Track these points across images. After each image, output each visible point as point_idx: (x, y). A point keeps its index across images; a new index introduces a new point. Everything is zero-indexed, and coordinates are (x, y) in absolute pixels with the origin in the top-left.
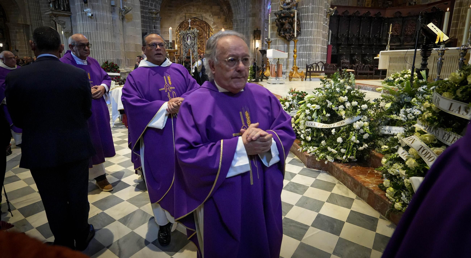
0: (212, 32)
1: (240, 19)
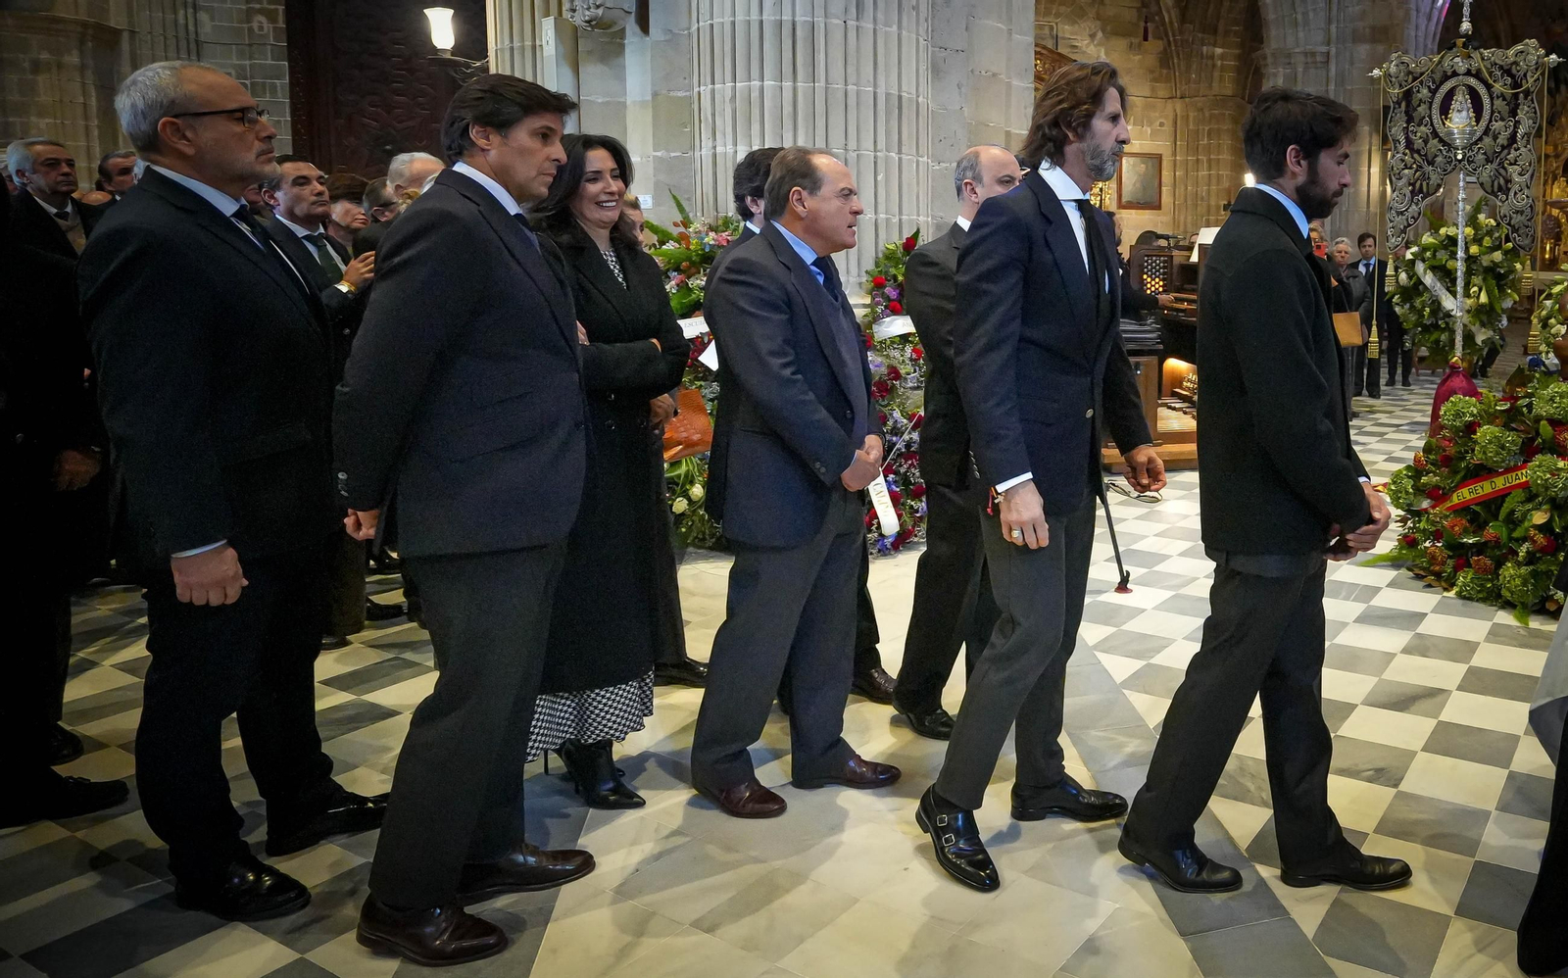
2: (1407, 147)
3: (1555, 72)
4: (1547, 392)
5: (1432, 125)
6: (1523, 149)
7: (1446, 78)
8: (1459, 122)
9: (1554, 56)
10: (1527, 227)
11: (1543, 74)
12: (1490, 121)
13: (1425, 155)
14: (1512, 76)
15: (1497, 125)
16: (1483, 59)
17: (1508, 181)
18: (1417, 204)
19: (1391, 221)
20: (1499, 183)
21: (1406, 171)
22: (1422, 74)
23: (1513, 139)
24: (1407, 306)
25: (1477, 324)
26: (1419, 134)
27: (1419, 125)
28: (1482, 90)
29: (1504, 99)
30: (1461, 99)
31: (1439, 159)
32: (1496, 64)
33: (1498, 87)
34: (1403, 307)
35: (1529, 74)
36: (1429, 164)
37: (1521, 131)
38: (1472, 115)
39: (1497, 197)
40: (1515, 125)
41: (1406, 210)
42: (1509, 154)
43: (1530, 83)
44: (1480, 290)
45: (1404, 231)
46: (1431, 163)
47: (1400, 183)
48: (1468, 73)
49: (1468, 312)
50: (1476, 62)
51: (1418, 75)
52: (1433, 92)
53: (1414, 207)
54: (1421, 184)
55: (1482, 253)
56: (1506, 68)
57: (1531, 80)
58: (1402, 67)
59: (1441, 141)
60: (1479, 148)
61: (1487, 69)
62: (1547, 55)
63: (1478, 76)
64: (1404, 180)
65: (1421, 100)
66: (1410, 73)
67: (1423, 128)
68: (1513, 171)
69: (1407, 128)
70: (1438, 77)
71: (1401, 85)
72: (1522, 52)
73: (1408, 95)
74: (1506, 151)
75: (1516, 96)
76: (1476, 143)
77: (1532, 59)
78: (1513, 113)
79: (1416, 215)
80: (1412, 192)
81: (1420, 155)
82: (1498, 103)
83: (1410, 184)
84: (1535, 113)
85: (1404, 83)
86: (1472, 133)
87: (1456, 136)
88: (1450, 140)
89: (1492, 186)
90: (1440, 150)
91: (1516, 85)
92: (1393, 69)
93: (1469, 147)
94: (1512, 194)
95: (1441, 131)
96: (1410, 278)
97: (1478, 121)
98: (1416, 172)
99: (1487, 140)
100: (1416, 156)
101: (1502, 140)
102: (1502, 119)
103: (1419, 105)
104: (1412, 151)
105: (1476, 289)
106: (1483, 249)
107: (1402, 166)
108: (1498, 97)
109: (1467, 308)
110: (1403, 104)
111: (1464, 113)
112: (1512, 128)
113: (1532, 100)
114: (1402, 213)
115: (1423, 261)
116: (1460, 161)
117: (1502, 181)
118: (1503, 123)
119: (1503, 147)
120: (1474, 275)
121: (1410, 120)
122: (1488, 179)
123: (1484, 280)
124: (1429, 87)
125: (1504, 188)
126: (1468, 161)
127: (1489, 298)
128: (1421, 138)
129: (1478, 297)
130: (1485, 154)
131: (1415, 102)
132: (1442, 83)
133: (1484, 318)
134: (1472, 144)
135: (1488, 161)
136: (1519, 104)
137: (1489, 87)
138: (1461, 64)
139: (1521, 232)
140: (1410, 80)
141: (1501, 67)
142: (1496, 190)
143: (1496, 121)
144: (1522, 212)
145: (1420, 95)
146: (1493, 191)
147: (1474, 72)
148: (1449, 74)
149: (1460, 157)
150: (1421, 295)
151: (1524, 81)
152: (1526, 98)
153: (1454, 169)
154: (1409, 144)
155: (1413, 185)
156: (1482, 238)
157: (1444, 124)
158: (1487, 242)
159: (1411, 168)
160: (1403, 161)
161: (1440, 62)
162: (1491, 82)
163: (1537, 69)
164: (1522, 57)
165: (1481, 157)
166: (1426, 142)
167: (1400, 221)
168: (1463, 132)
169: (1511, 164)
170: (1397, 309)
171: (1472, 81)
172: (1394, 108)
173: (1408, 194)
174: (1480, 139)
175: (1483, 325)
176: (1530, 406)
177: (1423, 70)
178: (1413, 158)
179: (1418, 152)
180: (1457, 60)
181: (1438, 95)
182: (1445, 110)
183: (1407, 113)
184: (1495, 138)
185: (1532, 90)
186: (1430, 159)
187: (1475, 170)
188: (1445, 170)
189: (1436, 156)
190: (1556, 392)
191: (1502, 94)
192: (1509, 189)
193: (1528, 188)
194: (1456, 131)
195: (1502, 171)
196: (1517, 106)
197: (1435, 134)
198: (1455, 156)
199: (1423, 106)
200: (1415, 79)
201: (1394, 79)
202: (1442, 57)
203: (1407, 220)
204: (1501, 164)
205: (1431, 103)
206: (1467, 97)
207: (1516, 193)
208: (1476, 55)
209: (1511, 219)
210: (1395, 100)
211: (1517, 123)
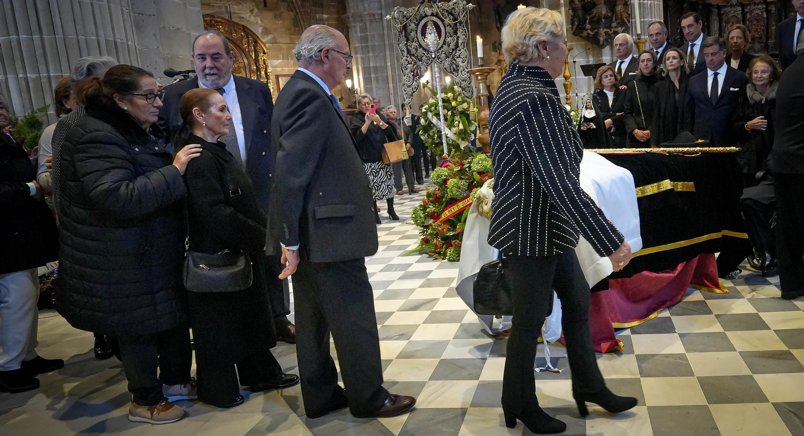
0: (264, 53)
1: (370, 12)
2: (408, 53)
3: (472, 11)
4: (476, 160)
5: (418, 41)
6: (462, 50)
7: (422, 18)
8: (431, 39)
9: (470, 4)
10: (469, 87)
11: (467, 13)
12: (446, 38)
13: (417, 56)
14: (453, 15)
15: (449, 39)
16: (438, 8)
17: (457, 66)
18: (416, 81)
19: (405, 91)
20: (453, 68)
21: (409, 65)
22: (410, 17)
23: (457, 45)
24: (426, 135)
25: (460, 139)
26: (413, 47)
27: (412, 42)
28: (440, 23)
29: (451, 26)
30: (430, 28)
31: (424, 58)
32: (445, 10)
33: (447, 21)
34: (424, 135)
35: (460, 13)
36: (419, 61)
37: (460, 41)
38: (436, 35)
39: (453, 74)
40: (457, 39)
41: (412, 85)
42: (456, 53)
43: (461, 18)
44: (459, 123)
45: (412, 95)
46: (420, 60)
47: (407, 71)
48: (432, 15)
49: (455, 134)
50: (435, 10)
51: (409, 17)
52: (417, 25)
53: (415, 82)
54: (417, 71)
55: (458, 105)
56: (449, 11)
57: (462, 17)
58: (400, 14)
59: (424, 49)
60: (442, 51)
61: (441, 12)
62: (467, 4)
63: (437, 16)
64: (409, 70)
65: (412, 29)
66: (404, 16)
67: (414, 43)
68: (459, 60)
69: (407, 44)
70: (418, 17)
71: (401, 23)
72: (456, 3)
73: (405, 27)
74: (454, 52)
75: (456, 24)
76: (440, 49)
77: (461, 6)
78: (456, 33)
79: (417, 87)
80: (413, 75)
81: (415, 57)
82: (448, 28)
83: (412, 72)
84: (466, 32)
85: (402, 22)
86: (438, 44)
87: (430, 46)
88: (428, 48)
89: (450, 69)
90: (424, 53)
91: (455, 19)
92: (396, 15)
93: (437, 51)
94: (460, 72)
95: (423, 44)
96: (426, 121)
97: (440, 38)
98: (414, 65)
99: (445, 47)
100: (413, 57)
101: (452, 46)
102: (451, 36)
103: (411, 32)
104: (411, 55)
105: (457, 122)
106: (458, 103)
107: (407, 63)
108: (448, 26)
109: (454, 132)
110: (403, 32)
111: (433, 35)
112: (456, 40)
113: (463, 26)
114: (410, 86)
115: (431, 111)
116: (434, 58)
117: (455, 66)
118: (452, 38)
119: (453, 50)
120: (455, 116)
121: (407, 40)
122: (448, 66)
123: (460, 117)
124: (415, 23)
125: (456, 69)
126: (438, 58)
127: (464, 126)
128: (414, 48)
129: (458, 126)
130: (445, 54)
131: (409, 31)
132: (420, 20)
133: (463, 136)
134: (438, 49)
135: (447, 57)
136: (458, 29)
137: (443, 21)
138: (428, 10)
139: (466, 89)
140: (405, 20)
141: (447, 11)
142: (452, 71)
143: (448, 37)
144: (466, 80)
145: (411, 27)
146: (451, 71)
147: (435, 14)
148: (423, 16)
149: (433, 56)
150: (432, 129)
151: (458, 17)
152: (460, 25)
153: (431, 62)
154: (409, 52)
155: (413, 72)
156: (457, 98)
157: (424, 41)
158: (459, 99)
159: (411, 64)
160: (407, 60)
161: (418, 10)
162: (443, 18)
163: (464, 11)
164: (456, 6)
165: (443, 55)
166: (417, 50)
167: (409, 90)
168: (433, 44)
169: (458, 58)
170: (422, 137)
171: (435, 19)
172: (399, 35)
173: (412, 77)
174: (442, 47)
175: (463, 140)
176: (469, 167)
177: (411, 14)
178: (411, 58)
179: (414, 55)
180: (426, 8)
181: (419, 27)
182: (424, 34)
183: (406, 36)
184: (449, 46)
185: (463, 21)
186: (420, 58)
187: (441, 62)
188: (427, 63)
189: (422, 57)
190: (480, 159)
191: (449, 24)
192: (458, 70)
193: (467, 68)
194: (430, 43)
195: (454, 61)
196: (457, 29)
197: (421, 46)
198: (431, 56)
199: (413, 32)
200: (407, 19)
201: (397, 20)
202: (419, 8)
203: (413, 89)
204: (453, 58)
205: (416, 31)
206: (433, 26)
207: (461, 71)
208: (434, 6)
209: (461, 84)
210: (399, 30)
211: (458, 37)
